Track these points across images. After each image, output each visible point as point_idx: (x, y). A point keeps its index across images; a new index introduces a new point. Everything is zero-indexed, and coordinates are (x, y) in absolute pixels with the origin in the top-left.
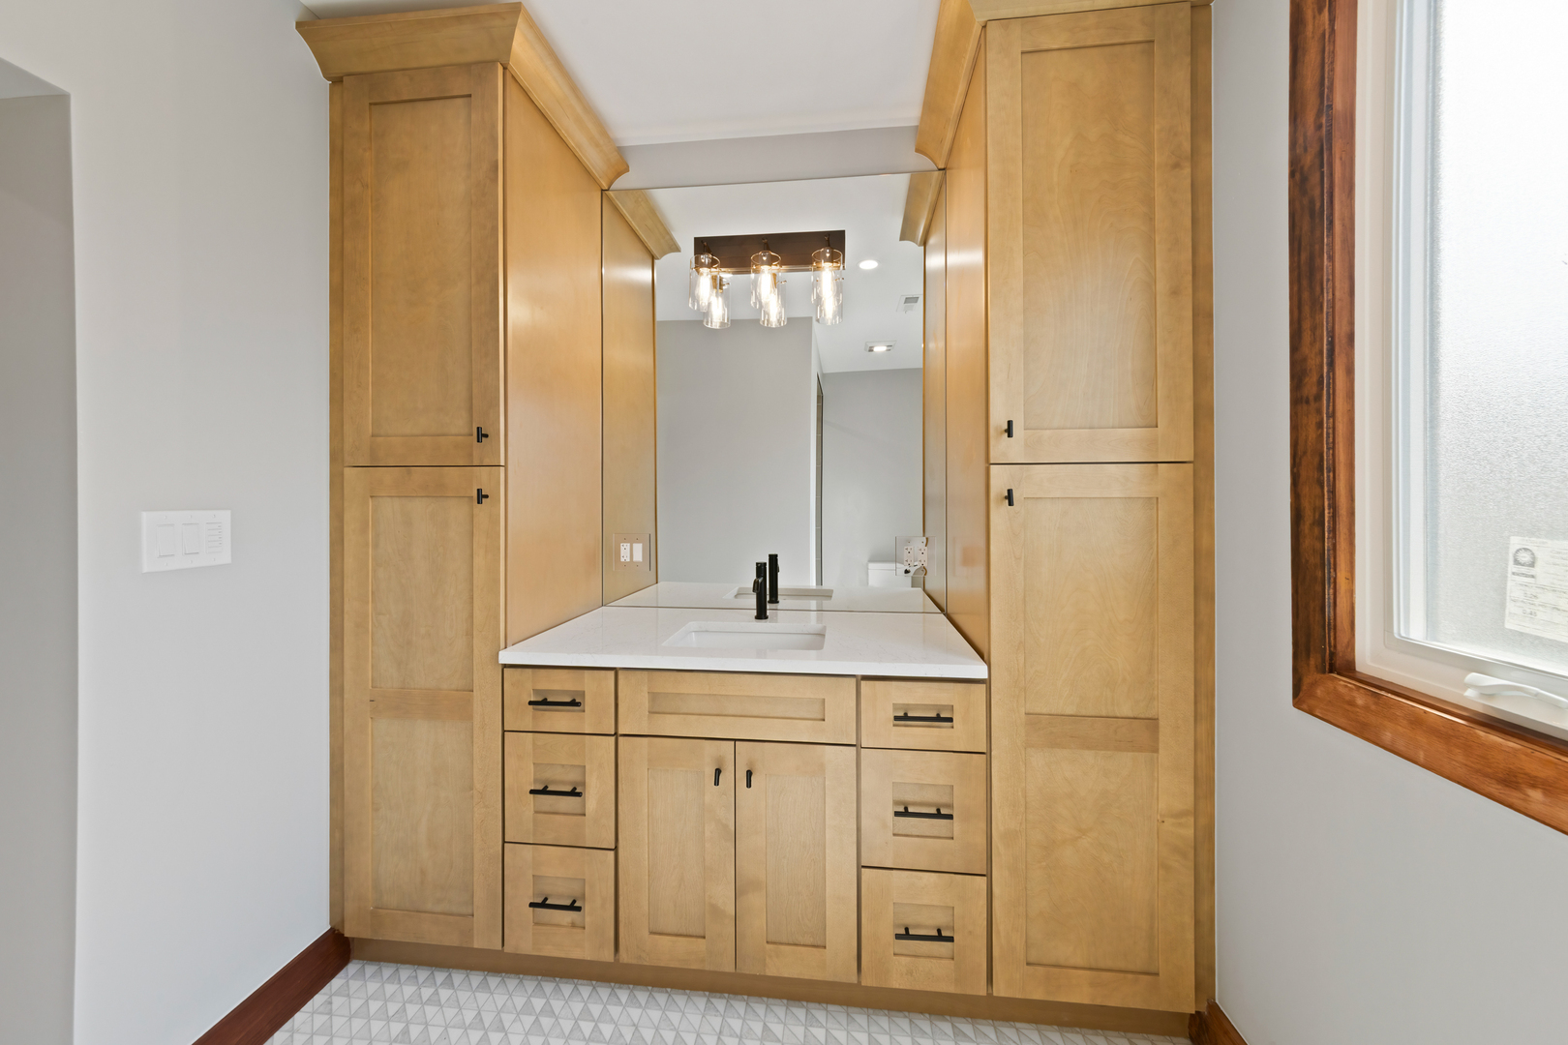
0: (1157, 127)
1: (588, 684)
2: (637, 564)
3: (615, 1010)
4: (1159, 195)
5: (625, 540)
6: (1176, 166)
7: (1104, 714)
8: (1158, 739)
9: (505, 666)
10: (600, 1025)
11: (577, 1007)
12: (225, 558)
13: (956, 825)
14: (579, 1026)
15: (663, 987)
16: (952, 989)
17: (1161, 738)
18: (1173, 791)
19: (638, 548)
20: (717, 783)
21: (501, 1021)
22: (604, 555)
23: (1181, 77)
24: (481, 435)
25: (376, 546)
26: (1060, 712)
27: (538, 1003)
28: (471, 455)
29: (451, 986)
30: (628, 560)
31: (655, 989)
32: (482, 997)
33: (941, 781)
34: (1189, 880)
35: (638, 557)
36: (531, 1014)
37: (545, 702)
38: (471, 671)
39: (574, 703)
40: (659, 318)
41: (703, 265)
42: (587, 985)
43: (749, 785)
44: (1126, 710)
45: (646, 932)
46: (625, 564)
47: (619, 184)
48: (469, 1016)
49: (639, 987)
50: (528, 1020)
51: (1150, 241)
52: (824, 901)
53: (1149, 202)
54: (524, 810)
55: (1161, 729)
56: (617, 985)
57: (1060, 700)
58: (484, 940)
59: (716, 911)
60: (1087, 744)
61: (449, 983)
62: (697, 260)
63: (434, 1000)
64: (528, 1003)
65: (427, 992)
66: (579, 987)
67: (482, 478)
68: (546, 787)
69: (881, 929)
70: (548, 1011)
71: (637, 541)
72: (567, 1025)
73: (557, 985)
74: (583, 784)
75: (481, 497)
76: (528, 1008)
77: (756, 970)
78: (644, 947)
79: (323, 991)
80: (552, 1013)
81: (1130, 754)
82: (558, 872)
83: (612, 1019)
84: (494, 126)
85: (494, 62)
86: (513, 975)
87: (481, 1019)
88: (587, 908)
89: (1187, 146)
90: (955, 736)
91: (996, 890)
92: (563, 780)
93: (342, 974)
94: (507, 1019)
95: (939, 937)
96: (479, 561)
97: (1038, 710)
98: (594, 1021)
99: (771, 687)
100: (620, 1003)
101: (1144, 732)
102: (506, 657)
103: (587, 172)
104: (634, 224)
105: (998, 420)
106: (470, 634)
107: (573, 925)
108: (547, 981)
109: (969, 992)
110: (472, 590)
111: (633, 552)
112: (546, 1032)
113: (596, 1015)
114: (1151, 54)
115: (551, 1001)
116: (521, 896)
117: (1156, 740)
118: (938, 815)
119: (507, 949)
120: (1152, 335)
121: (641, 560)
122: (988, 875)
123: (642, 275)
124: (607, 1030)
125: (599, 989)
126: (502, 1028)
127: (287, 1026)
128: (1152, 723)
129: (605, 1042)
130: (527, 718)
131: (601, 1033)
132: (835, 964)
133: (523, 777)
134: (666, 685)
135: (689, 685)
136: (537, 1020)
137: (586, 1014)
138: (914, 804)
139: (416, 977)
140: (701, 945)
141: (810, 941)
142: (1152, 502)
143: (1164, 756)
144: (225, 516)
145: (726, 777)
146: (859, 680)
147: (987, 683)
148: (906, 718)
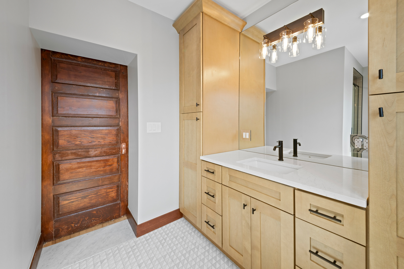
1: (216, 168)
3: (222, 262)
5: (244, 132)
9: (202, 160)
10: (217, 263)
11: (214, 255)
12: (160, 131)
14: (212, 260)
15: (236, 264)
19: (248, 134)
20: (244, 209)
21: (199, 247)
22: (240, 135)
24: (197, 105)
25: (184, 130)
28: (196, 110)
29: (195, 233)
30: (245, 137)
31: (234, 264)
32: (198, 239)
33: (336, 248)
36: (205, 250)
37: (208, 171)
39: (213, 173)
42: (219, 251)
43: (253, 213)
45: (228, 244)
46: (244, 138)
47: (245, 28)
48: (194, 241)
49: (231, 260)
50: (204, 251)
54: (205, 197)
56: (226, 256)
58: (198, 225)
59: (246, 250)
61: (194, 232)
63: (190, 234)
64: (205, 246)
65: (190, 231)
66: (217, 250)
67: (197, 115)
68: (209, 193)
70: (208, 251)
71: (247, 132)
72: (210, 258)
73: (213, 246)
74: (215, 195)
75: (197, 119)
76: (204, 248)
78: (227, 248)
79: (177, 220)
80: (209, 252)
82: (211, 216)
83: (220, 264)
86: (206, 238)
87: (196, 244)
88: (216, 229)
90: (345, 230)
92: (211, 192)
93: (180, 219)
94: (200, 247)
98: (216, 261)
99: (261, 182)
100: (224, 261)
102: (202, 158)
106: (196, 151)
108: (212, 244)
111: (246, 135)
112: (205, 256)
113: (217, 260)
115: (210, 249)
116: (204, 218)
118: (334, 263)
119: (202, 230)
121: (248, 138)
124: (218, 266)
125: (221, 254)
126: (198, 249)
127: (170, 224)
129: (216, 268)
130: (205, 174)
131: (216, 265)
133: (205, 189)
134: (233, 173)
135: (239, 175)
136: (205, 252)
137: (215, 258)
138: (322, 252)
139: (190, 227)
144: (160, 123)
145: (248, 208)
146: (295, 189)
147: (367, 210)
148: (316, 212)
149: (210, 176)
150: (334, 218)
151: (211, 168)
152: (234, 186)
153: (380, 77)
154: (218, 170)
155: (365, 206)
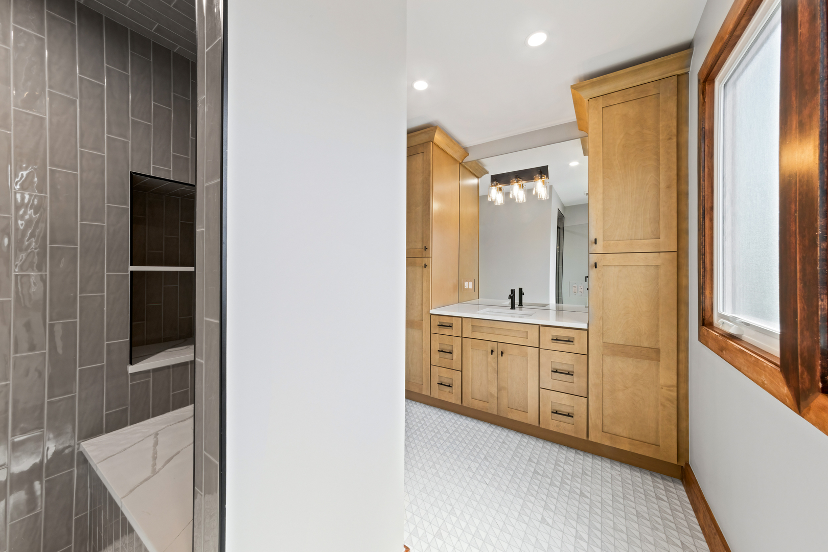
0: (661, 125)
1: (454, 321)
2: (470, 289)
4: (662, 151)
5: (466, 281)
6: (670, 139)
7: (636, 345)
8: (660, 356)
9: (431, 314)
11: (451, 417)
13: (575, 378)
16: (573, 435)
17: (661, 356)
18: (667, 377)
19: (471, 284)
20: (492, 354)
22: (459, 287)
23: (672, 106)
24: (425, 248)
26: (617, 343)
27: (440, 413)
28: (423, 254)
33: (570, 363)
34: (674, 412)
35: (471, 287)
37: (442, 325)
38: (422, 314)
39: (450, 326)
40: (480, 195)
41: (493, 186)
42: (453, 413)
43: (502, 356)
44: (646, 344)
45: (470, 398)
46: (466, 289)
47: (466, 160)
51: (657, 169)
52: (527, 397)
53: (657, 154)
54: (436, 357)
55: (661, 353)
57: (616, 337)
58: (425, 392)
59: (492, 395)
60: (628, 355)
62: (491, 184)
66: (451, 413)
67: (426, 260)
68: (442, 350)
69: (547, 410)
71: (470, 281)
74: (452, 351)
75: (426, 266)
76: (437, 413)
77: (504, 416)
78: (469, 402)
81: (648, 361)
82: (445, 375)
84: (430, 160)
85: (430, 142)
86: (432, 407)
88: (453, 387)
89: (675, 131)
90: (575, 347)
91: (590, 403)
92: (448, 349)
95: (568, 415)
96: (425, 284)
97: (608, 342)
99: (509, 326)
101: (654, 354)
102: (432, 312)
103: (455, 160)
104: (471, 170)
105: (592, 238)
106: (422, 305)
107: (449, 392)
108: (442, 410)
109: (579, 437)
110: (423, 292)
111: (469, 285)
114: (658, 98)
116: (435, 381)
117: (659, 357)
118: (568, 374)
119: (431, 396)
120: (658, 204)
122: (587, 397)
123: (474, 181)
128: (658, 351)
130: (437, 330)
132: (531, 418)
133: (436, 346)
134: (477, 323)
135: (484, 324)
138: (559, 370)
140: (487, 405)
141: (522, 410)
142: (657, 267)
143: (663, 362)
145: (495, 353)
146: (540, 326)
147: (587, 330)
148: (557, 340)
149: (446, 331)
150: (569, 341)
151: (446, 321)
152: (478, 335)
153: (596, 243)
154: (456, 324)
155: (586, 327)
